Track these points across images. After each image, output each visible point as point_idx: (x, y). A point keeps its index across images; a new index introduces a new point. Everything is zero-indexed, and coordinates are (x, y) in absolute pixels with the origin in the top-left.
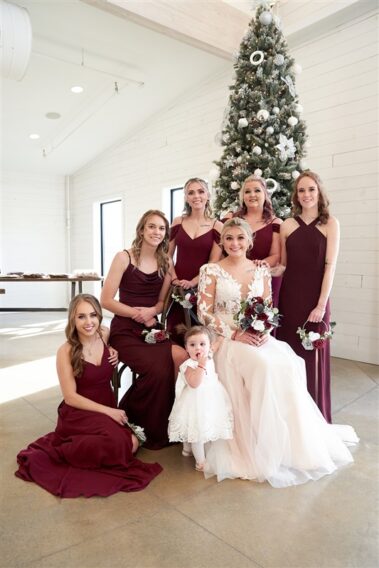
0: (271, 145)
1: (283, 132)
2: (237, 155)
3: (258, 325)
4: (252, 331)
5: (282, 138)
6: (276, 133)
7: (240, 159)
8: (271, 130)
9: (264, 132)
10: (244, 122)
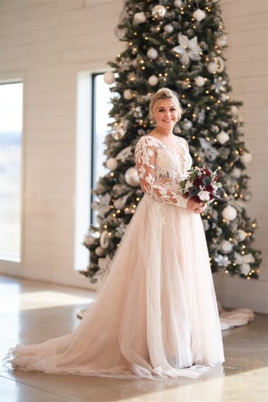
0: (170, 47)
1: (184, 32)
2: (133, 57)
3: (204, 195)
4: (197, 200)
5: (182, 39)
6: (176, 31)
7: (134, 63)
8: (169, 28)
9: (162, 30)
10: (140, 17)
